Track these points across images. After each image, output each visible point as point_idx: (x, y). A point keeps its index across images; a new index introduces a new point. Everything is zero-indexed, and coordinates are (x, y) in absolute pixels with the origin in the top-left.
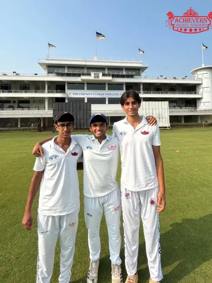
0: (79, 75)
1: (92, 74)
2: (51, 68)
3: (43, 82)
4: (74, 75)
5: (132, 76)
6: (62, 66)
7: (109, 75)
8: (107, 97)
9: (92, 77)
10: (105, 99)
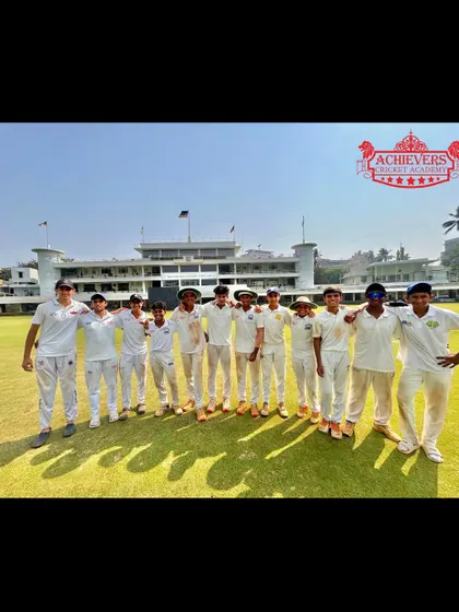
0: (172, 259)
1: (185, 257)
2: (147, 252)
3: (140, 267)
4: (167, 259)
5: (223, 257)
6: (157, 251)
7: (201, 258)
8: (201, 278)
9: (183, 261)
10: (198, 281)
